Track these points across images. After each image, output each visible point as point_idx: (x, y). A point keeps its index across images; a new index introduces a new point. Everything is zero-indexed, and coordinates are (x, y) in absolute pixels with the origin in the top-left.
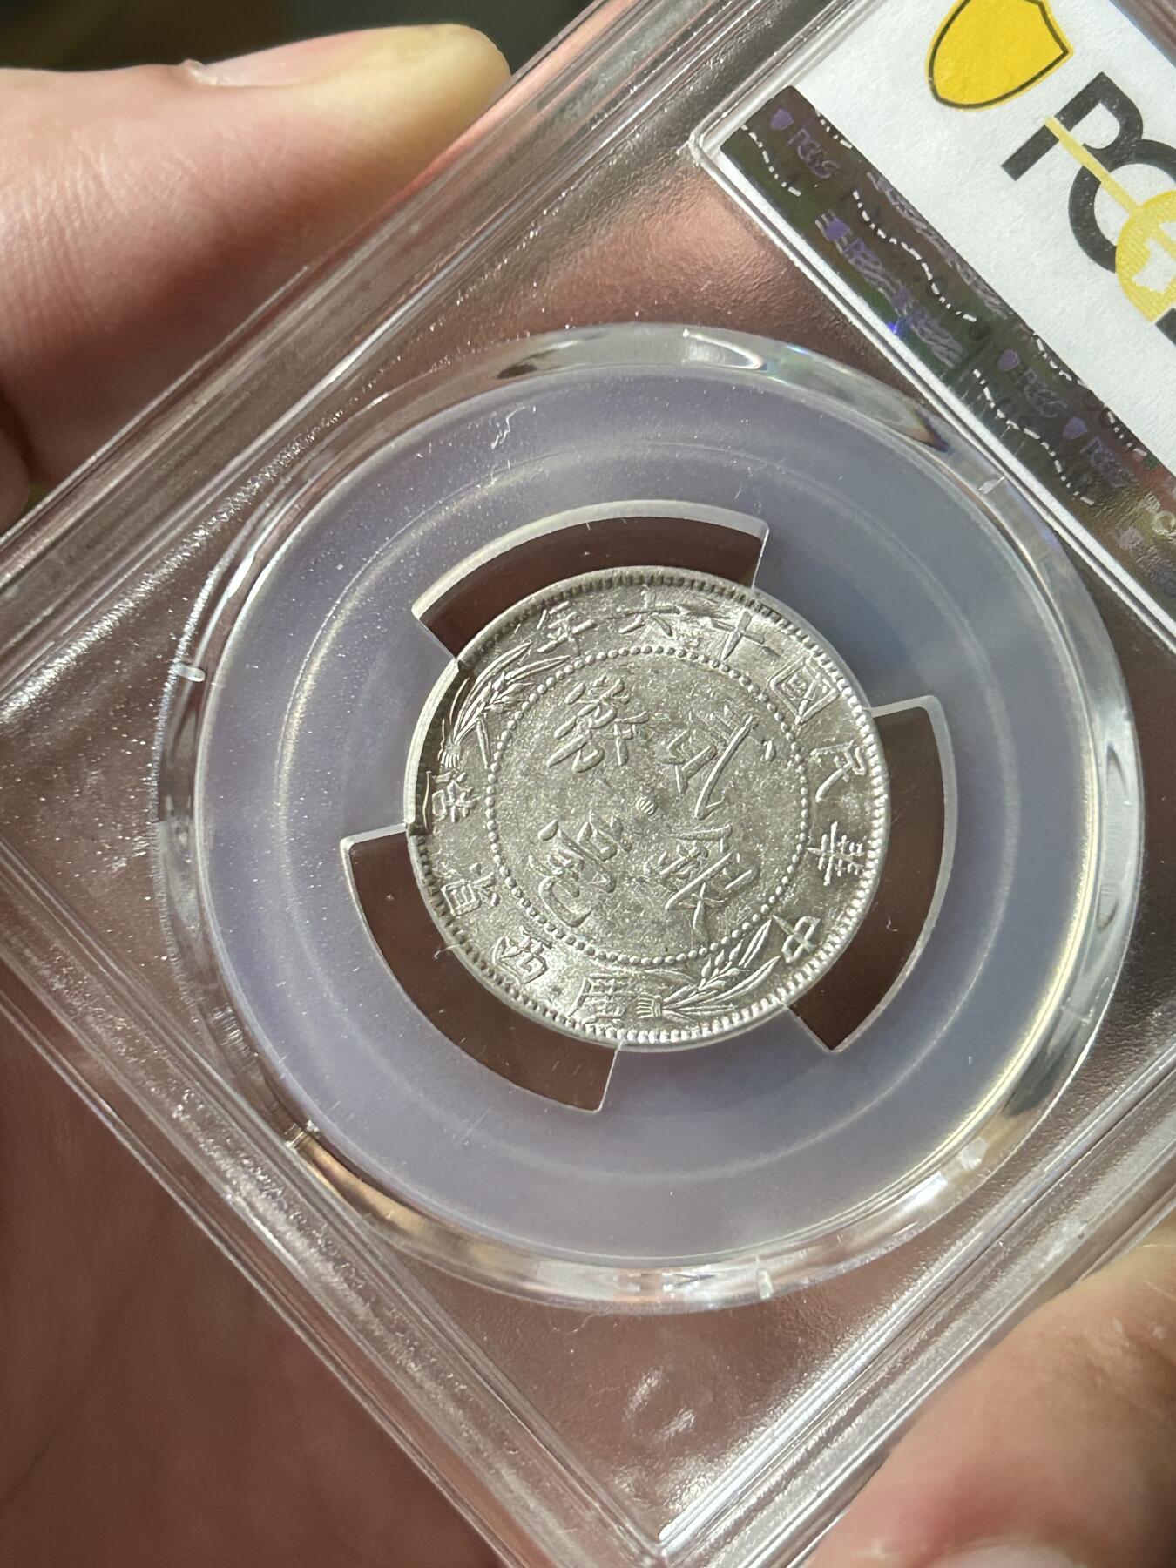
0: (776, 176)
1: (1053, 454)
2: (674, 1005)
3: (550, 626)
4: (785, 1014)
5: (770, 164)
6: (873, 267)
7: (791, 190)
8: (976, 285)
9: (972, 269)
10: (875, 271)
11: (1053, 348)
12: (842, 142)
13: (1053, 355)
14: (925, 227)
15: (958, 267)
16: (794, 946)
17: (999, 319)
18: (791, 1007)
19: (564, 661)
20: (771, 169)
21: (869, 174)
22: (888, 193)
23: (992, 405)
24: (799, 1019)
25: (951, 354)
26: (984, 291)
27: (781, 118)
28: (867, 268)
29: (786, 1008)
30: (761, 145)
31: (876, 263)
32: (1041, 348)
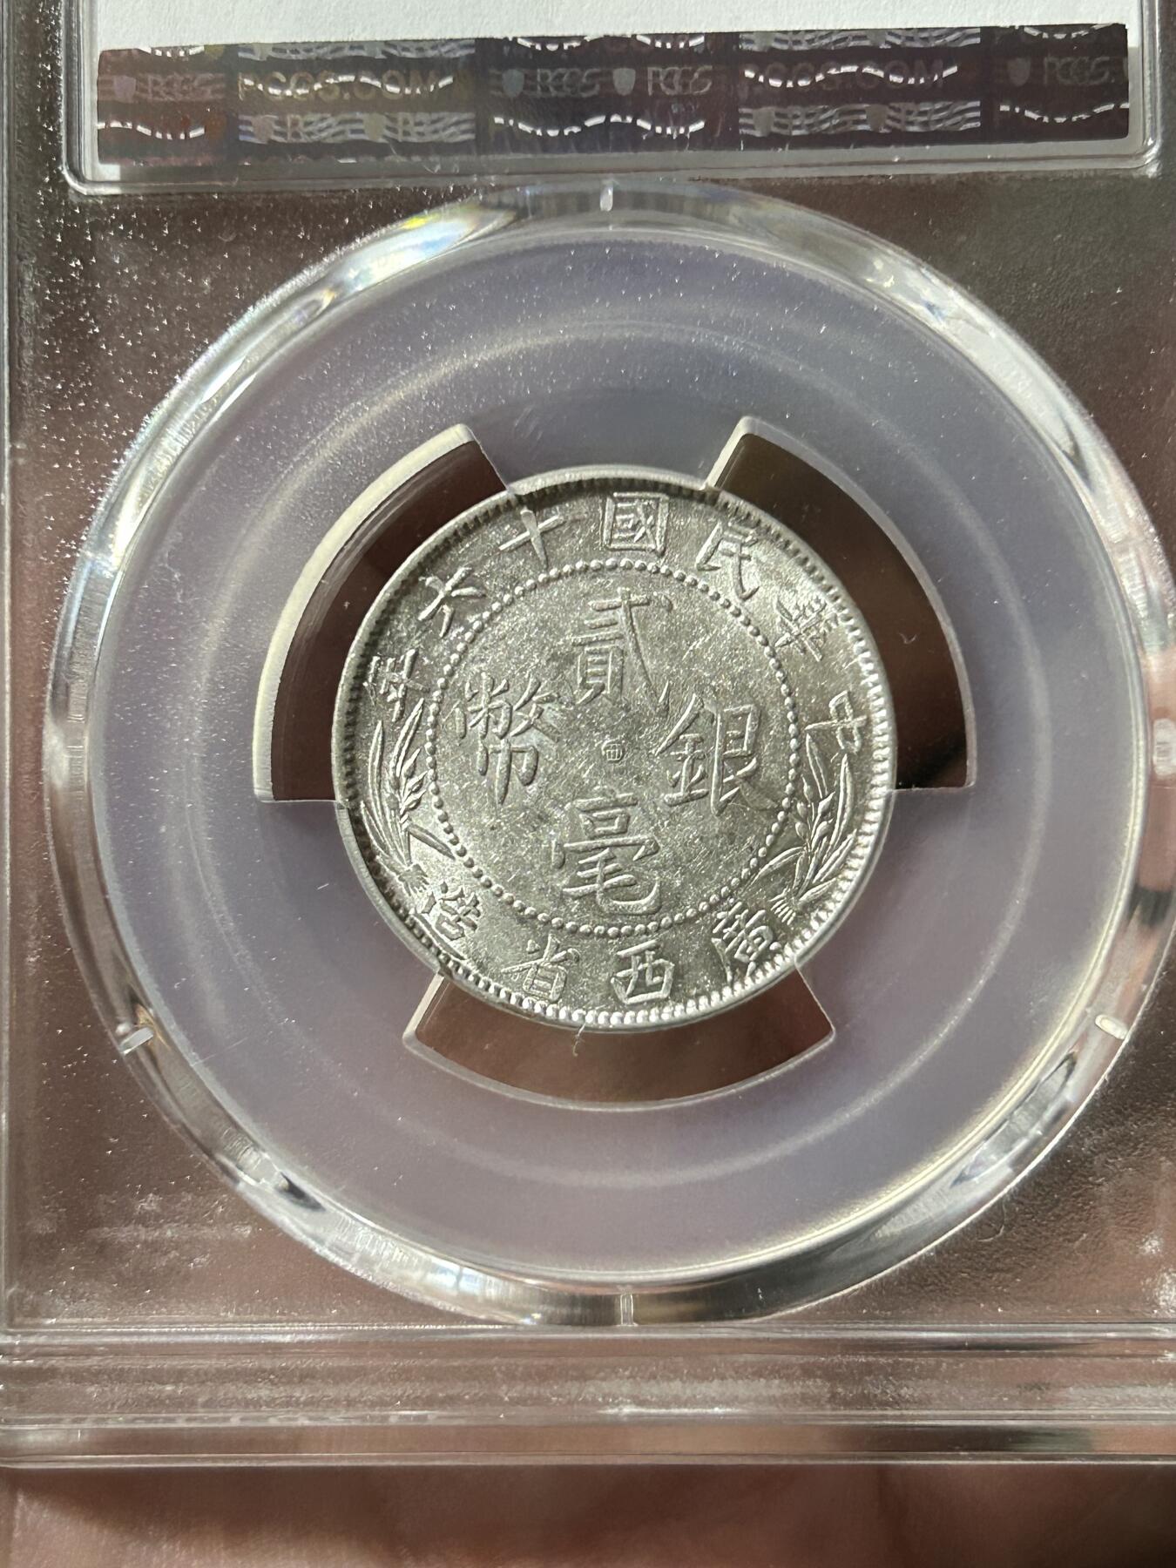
0: (169, 137)
1: (629, 119)
2: (806, 884)
3: (382, 692)
4: (899, 796)
5: (153, 133)
6: (324, 125)
7: (192, 134)
8: (420, 50)
9: (405, 41)
10: (329, 127)
11: (537, 33)
12: (191, 52)
13: (544, 40)
14: (330, 48)
15: (394, 52)
16: (848, 736)
17: (468, 56)
18: (898, 787)
19: (423, 706)
20: (159, 135)
21: (241, 54)
22: (273, 54)
23: (539, 132)
24: (915, 789)
25: (464, 127)
26: (433, 48)
27: (124, 87)
28: (321, 131)
29: (895, 791)
30: (129, 125)
31: (323, 120)
32: (528, 44)
